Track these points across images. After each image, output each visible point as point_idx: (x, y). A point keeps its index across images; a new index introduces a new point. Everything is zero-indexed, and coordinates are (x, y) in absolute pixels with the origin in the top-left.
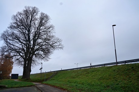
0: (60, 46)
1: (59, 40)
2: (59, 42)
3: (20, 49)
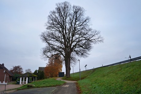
0: (99, 39)
2: (97, 34)
3: (59, 47)
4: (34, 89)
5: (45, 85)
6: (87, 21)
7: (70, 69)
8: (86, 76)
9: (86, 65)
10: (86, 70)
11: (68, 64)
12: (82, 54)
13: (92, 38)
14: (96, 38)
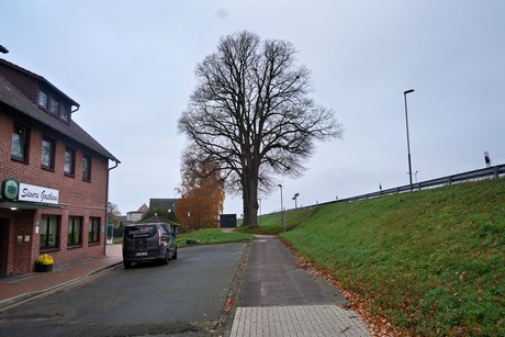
0: (333, 130)
1: (325, 114)
3: (227, 150)
4: (200, 247)
5: (216, 241)
6: (301, 79)
7: (257, 207)
8: (296, 223)
9: (297, 195)
10: (297, 209)
11: (252, 194)
12: (288, 168)
13: (314, 128)
14: (324, 126)
